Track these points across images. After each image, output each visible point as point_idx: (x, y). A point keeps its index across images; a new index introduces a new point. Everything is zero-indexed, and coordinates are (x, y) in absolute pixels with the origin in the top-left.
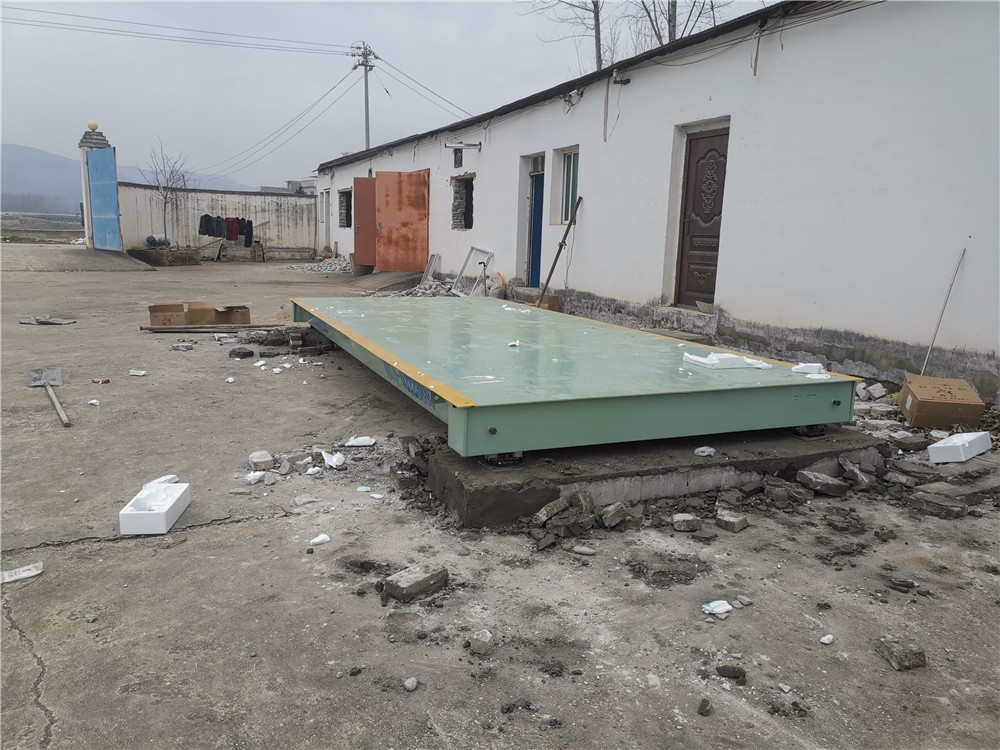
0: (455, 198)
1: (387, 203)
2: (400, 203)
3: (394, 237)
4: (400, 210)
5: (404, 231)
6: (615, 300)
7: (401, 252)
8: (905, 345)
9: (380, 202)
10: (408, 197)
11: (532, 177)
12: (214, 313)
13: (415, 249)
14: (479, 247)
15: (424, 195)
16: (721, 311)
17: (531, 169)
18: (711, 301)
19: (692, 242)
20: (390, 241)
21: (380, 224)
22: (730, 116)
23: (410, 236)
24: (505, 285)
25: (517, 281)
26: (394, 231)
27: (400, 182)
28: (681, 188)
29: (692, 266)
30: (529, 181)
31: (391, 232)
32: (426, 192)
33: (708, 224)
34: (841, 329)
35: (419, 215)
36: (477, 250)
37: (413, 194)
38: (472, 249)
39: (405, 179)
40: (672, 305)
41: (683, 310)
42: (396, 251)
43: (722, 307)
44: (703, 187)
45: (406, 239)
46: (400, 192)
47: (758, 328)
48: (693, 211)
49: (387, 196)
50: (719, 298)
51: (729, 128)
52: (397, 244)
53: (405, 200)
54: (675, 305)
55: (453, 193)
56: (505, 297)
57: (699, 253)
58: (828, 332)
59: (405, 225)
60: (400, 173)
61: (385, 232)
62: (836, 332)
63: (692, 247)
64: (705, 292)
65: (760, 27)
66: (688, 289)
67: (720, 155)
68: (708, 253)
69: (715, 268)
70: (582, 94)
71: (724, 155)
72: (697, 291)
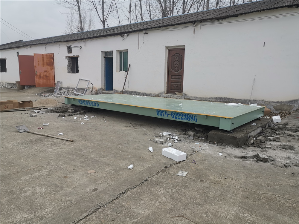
0: (68, 63)
1: (39, 64)
2: (43, 65)
3: (42, 75)
4: (44, 66)
5: (45, 74)
6: (146, 93)
7: (44, 81)
8: (241, 100)
9: (36, 64)
10: (46, 62)
11: (104, 58)
12: (18, 103)
13: (50, 79)
14: (82, 79)
15: (52, 62)
16: (185, 94)
17: (104, 56)
18: (182, 92)
19: (171, 77)
20: (40, 77)
21: (36, 71)
22: (185, 45)
23: (48, 75)
24: (97, 90)
25: (102, 89)
26: (42, 74)
27: (43, 57)
28: (167, 63)
29: (172, 83)
30: (104, 59)
31: (40, 74)
32: (53, 61)
33: (177, 72)
34: (223, 97)
35: (51, 68)
36: (81, 79)
37: (48, 61)
38: (80, 79)
39: (45, 56)
40: (166, 94)
41: (172, 95)
42: (43, 80)
43: (186, 93)
44: (175, 63)
45: (46, 76)
46: (43, 60)
47: (198, 98)
48: (171, 69)
49: (38, 62)
50: (184, 91)
51: (185, 48)
52: (43, 78)
53: (45, 63)
54: (167, 94)
55: (67, 62)
56: (97, 94)
57: (174, 80)
58: (219, 98)
59: (46, 71)
60: (43, 54)
61: (38, 74)
62: (221, 98)
63: (172, 78)
64: (177, 90)
65: (194, 24)
66: (171, 89)
67: (180, 55)
68: (177, 80)
69: (180, 84)
70: (128, 35)
71: (181, 55)
72: (174, 90)
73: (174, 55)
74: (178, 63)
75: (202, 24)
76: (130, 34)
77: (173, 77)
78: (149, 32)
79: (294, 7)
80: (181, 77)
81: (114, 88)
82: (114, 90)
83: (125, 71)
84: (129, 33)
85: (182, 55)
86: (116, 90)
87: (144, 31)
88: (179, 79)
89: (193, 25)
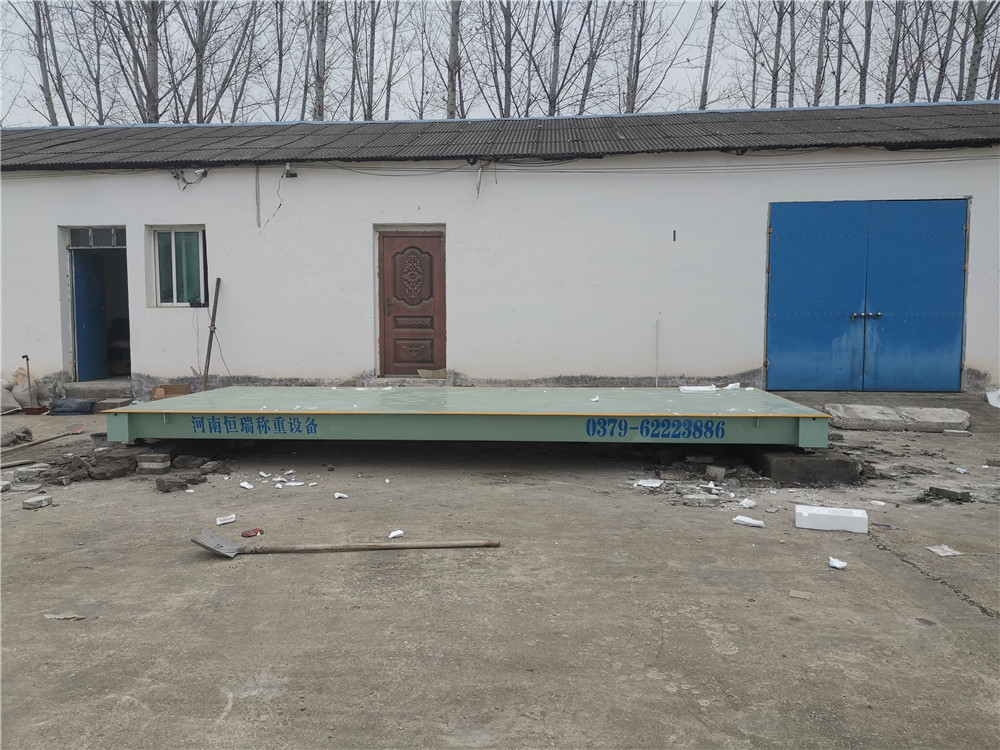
11: (70, 251)
16: (457, 374)
17: (68, 242)
18: (443, 367)
19: (397, 323)
22: (446, 224)
24: (36, 383)
25: (64, 375)
28: (377, 276)
29: (398, 342)
30: (68, 256)
33: (415, 307)
40: (378, 376)
43: (457, 371)
44: (406, 276)
48: (395, 296)
51: (444, 232)
54: (382, 376)
57: (407, 330)
58: (566, 377)
63: (397, 326)
64: (419, 362)
65: (472, 164)
66: (396, 362)
67: (423, 253)
68: (418, 330)
69: (429, 342)
70: (205, 174)
71: (427, 253)
72: (409, 362)
73: (402, 253)
74: (419, 277)
75: (499, 166)
76: (212, 170)
77: (401, 321)
78: (302, 172)
79: (734, 152)
80: (432, 321)
81: (135, 368)
82: (139, 375)
83: (188, 304)
84: (208, 166)
85: (432, 253)
86: (148, 377)
87: (288, 167)
88: (425, 327)
89: (470, 166)
